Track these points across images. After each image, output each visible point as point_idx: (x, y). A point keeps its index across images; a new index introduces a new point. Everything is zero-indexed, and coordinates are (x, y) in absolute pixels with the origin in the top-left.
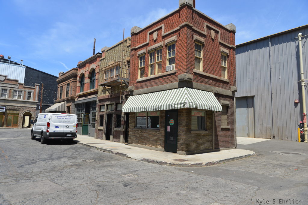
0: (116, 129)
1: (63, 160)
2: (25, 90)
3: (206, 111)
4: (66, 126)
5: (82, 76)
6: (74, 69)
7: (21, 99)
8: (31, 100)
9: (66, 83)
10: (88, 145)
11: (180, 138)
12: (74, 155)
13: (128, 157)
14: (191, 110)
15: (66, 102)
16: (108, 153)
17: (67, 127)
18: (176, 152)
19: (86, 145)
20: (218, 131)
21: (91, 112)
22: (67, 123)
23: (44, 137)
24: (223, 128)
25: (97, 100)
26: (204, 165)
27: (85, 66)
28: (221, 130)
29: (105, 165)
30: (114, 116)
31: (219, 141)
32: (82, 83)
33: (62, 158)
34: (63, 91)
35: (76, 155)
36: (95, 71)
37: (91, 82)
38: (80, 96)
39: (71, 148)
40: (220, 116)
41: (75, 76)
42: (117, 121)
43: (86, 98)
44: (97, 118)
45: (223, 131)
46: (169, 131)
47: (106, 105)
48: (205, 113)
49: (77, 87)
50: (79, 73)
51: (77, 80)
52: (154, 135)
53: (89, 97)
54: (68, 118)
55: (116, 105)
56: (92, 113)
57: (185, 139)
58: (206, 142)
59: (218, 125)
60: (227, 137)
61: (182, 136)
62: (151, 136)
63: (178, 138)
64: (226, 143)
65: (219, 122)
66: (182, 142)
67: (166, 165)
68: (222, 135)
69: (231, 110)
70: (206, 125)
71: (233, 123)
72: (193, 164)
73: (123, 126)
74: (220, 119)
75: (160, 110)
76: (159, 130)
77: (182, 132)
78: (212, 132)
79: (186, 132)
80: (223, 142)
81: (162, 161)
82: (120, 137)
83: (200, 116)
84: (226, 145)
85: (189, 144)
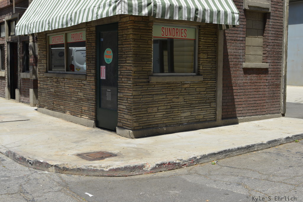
0: (23, 75)
3: (199, 26)
11: (122, 96)
14: (152, 22)
18: (114, 131)
20: (232, 75)
26: (149, 170)
28: (242, 72)
30: (19, 46)
31: (236, 100)
40: (241, 39)
42: (24, 58)
45: (250, 74)
46: (105, 78)
47: (5, 23)
48: (197, 31)
52: (77, 88)
57: (132, 97)
58: (196, 104)
59: (235, 60)
60: (260, 90)
61: (126, 91)
62: (72, 90)
63: (119, 95)
64: (255, 105)
65: (237, 54)
66: (127, 104)
67: (48, 171)
68: (246, 84)
69: (273, 24)
70: (199, 62)
71: (280, 55)
72: (115, 167)
73: (33, 68)
74: (242, 45)
75: (73, 24)
76: (86, 75)
77: (126, 79)
78: (216, 79)
79: (136, 80)
80: (249, 102)
81: (39, 160)
82: (29, 92)
83: (181, 37)
84: (254, 108)
85: (143, 110)
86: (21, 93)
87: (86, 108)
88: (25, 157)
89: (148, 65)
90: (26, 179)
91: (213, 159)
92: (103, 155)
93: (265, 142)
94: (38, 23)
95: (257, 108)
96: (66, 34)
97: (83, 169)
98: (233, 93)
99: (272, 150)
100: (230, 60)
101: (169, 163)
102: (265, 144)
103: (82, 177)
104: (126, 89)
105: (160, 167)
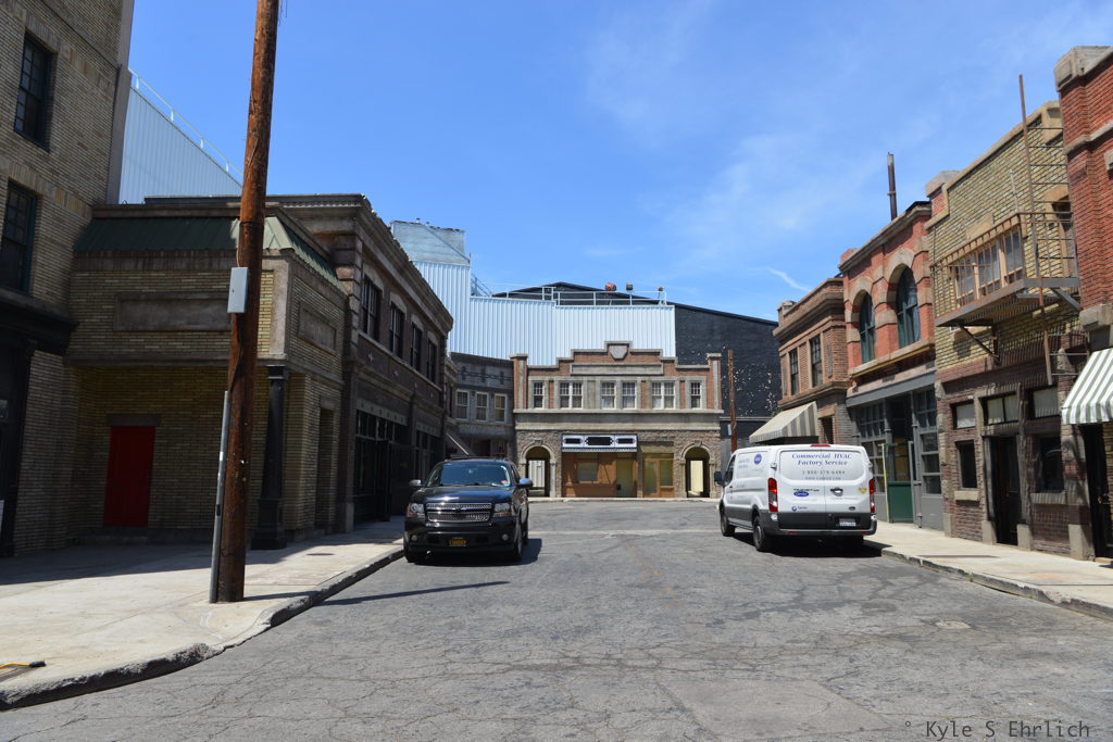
0: (1038, 498)
1: (845, 612)
2: (682, 377)
4: (833, 490)
5: (864, 303)
7: (674, 409)
8: (701, 408)
9: (805, 336)
10: (924, 562)
12: (883, 597)
15: (814, 403)
16: (1023, 600)
17: (837, 494)
19: (918, 561)
21: (917, 433)
23: (764, 530)
25: (938, 385)
27: (869, 264)
29: (1024, 648)
30: (1022, 443)
32: (867, 327)
33: (840, 605)
34: (799, 367)
35: (890, 597)
36: (912, 273)
37: (900, 318)
38: (864, 379)
39: (860, 570)
41: (836, 308)
42: (1041, 465)
43: (890, 383)
44: (947, 453)
49: (850, 347)
50: (850, 295)
51: (843, 320)
53: (900, 377)
54: (837, 460)
55: (1029, 395)
56: (922, 436)
73: (1078, 484)
82: (1066, 531)
86: (1034, 533)
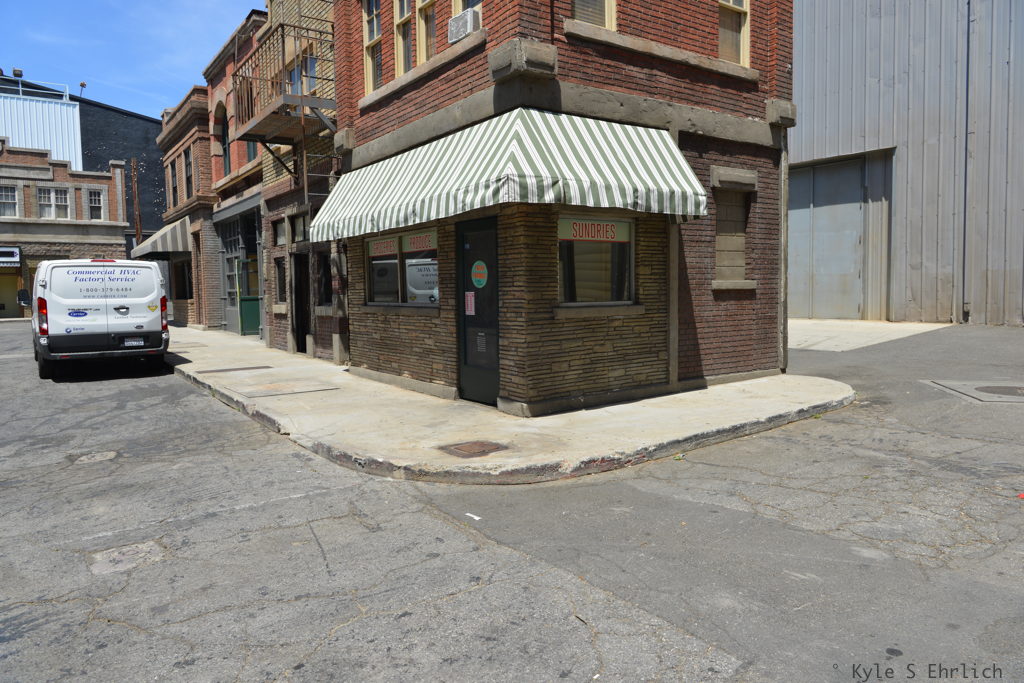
0: (319, 310)
2: (78, 184)
3: (637, 219)
4: (117, 309)
5: (222, 115)
6: (197, 91)
7: (69, 219)
8: (103, 220)
10: (193, 378)
11: (506, 343)
13: (282, 431)
14: (557, 213)
15: (187, 217)
16: (234, 413)
17: (122, 313)
18: (494, 405)
20: (695, 303)
21: (260, 249)
22: (122, 296)
24: (724, 288)
25: (263, 204)
26: (568, 471)
27: (224, 75)
28: (712, 297)
30: (311, 260)
31: (701, 347)
34: (177, 178)
38: (225, 194)
40: (708, 239)
43: (240, 199)
44: (268, 270)
45: (724, 301)
46: (473, 313)
47: (286, 220)
48: (633, 226)
49: (215, 160)
50: (212, 104)
51: (208, 132)
52: (423, 332)
53: (247, 193)
54: (123, 276)
57: (525, 345)
58: (634, 354)
59: (698, 276)
60: (743, 328)
61: (514, 336)
62: (414, 334)
63: (501, 343)
64: (734, 354)
65: (701, 265)
66: (517, 358)
67: (393, 477)
68: (717, 318)
69: (763, 210)
70: (637, 282)
71: (775, 266)
72: (510, 468)
73: (339, 298)
74: (710, 250)
75: (418, 221)
76: (439, 309)
77: (513, 315)
78: (667, 310)
79: (531, 316)
80: (723, 350)
81: (375, 458)
82: (332, 340)
83: (605, 239)
84: (734, 360)
85: (544, 367)
86: (316, 342)
87: (441, 367)
88: (349, 453)
89: (550, 289)
90: (357, 491)
91: (677, 451)
92: (484, 448)
93: (763, 420)
94: (352, 220)
95: (738, 359)
96: (400, 238)
97: (454, 473)
98: (696, 334)
99: (775, 433)
100: (690, 277)
101: (603, 459)
102: (762, 423)
103: (453, 486)
104: (515, 332)
105: (588, 466)
